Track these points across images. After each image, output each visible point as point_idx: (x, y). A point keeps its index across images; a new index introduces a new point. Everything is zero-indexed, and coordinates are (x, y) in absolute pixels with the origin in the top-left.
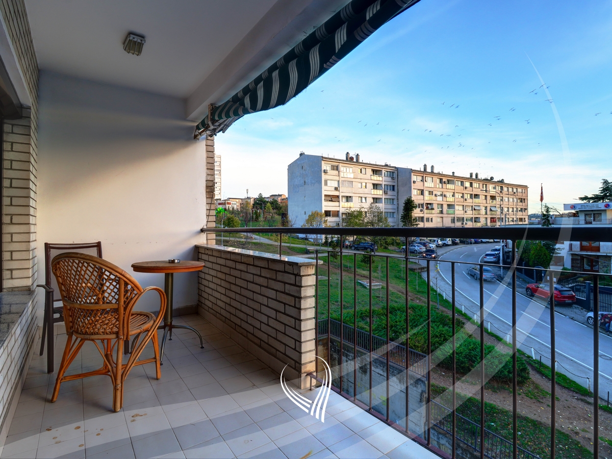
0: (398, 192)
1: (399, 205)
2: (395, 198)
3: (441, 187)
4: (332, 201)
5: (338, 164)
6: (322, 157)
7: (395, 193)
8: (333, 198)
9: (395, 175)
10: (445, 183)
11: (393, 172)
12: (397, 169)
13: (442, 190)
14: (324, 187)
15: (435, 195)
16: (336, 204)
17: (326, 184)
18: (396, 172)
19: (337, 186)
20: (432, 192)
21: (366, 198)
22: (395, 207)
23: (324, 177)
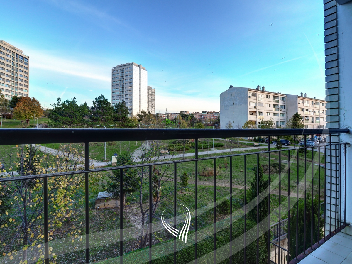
0: (287, 110)
1: (288, 117)
2: (285, 113)
3: (312, 106)
4: (253, 115)
5: (256, 92)
6: (248, 88)
7: (285, 110)
8: (253, 113)
9: (285, 99)
10: (314, 104)
11: (284, 97)
12: (287, 95)
13: (313, 108)
14: (249, 107)
15: (310, 111)
16: (255, 116)
17: (250, 105)
18: (286, 97)
19: (255, 106)
20: (308, 110)
21: (270, 113)
22: (285, 118)
23: (249, 100)
